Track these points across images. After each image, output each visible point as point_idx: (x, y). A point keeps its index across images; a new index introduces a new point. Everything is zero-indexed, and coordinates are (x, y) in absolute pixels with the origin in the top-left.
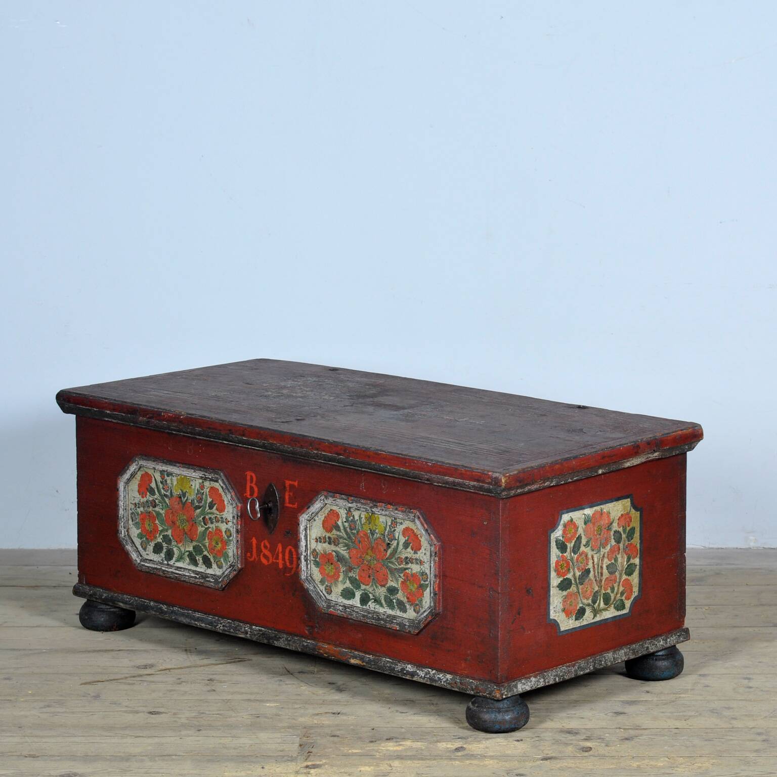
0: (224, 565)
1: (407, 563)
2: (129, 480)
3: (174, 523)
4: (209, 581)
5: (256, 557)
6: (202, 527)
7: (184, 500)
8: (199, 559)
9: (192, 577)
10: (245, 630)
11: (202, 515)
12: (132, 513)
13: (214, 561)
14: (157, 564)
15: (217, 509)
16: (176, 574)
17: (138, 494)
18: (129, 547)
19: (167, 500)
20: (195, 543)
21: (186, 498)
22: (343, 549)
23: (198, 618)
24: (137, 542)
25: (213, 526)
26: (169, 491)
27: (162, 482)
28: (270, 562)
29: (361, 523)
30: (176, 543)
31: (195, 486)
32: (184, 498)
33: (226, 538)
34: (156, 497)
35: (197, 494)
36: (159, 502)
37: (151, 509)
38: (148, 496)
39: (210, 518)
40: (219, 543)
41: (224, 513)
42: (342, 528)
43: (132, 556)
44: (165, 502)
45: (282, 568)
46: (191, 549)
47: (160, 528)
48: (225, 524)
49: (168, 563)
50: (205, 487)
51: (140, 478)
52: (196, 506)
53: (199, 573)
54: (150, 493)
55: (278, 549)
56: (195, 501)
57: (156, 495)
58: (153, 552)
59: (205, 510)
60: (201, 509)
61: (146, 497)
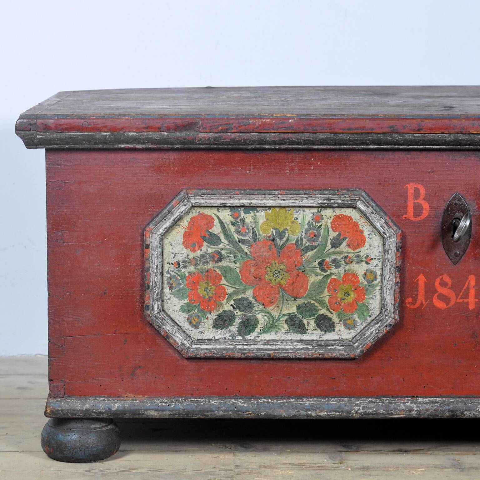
0: (359, 322)
2: (168, 230)
3: (258, 278)
4: (335, 349)
5: (424, 302)
6: (317, 276)
7: (280, 242)
8: (310, 322)
9: (300, 349)
10: (407, 407)
11: (318, 258)
12: (170, 278)
13: (340, 321)
14: (225, 343)
15: (348, 245)
16: (266, 350)
17: (183, 248)
18: (168, 328)
19: (245, 248)
20: (300, 301)
21: (285, 239)
23: (312, 405)
24: (181, 318)
25: (341, 271)
26: (250, 234)
27: (233, 224)
28: (452, 302)
30: (261, 307)
31: (304, 218)
32: (281, 239)
33: (366, 283)
34: (221, 246)
35: (307, 230)
36: (230, 253)
37: (211, 265)
38: (204, 249)
39: (334, 260)
40: (352, 293)
41: (362, 249)
43: (176, 339)
44: (242, 251)
45: (474, 309)
46: (293, 310)
47: (230, 290)
48: (364, 264)
49: (247, 337)
50: (325, 218)
51: (187, 224)
52: (307, 247)
53: (310, 342)
54: (208, 243)
55: (469, 283)
56: (304, 240)
57: (222, 244)
58: (213, 327)
59: (324, 250)
60: (315, 250)
61: (201, 250)
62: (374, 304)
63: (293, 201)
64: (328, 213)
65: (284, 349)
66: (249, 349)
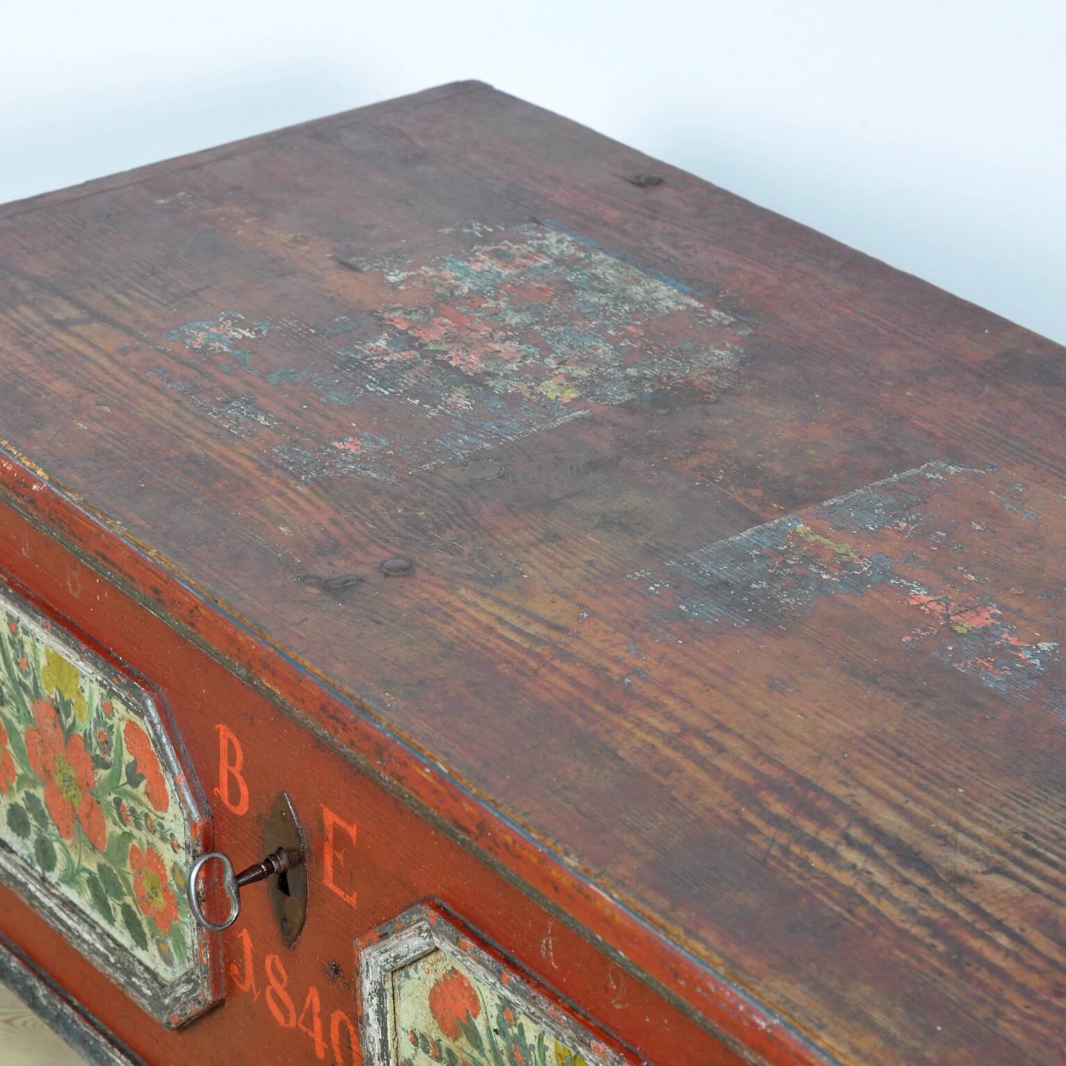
0: (175, 958)
3: (48, 773)
5: (254, 990)
6: (114, 824)
7: (66, 722)
8: (115, 908)
9: (98, 952)
11: (112, 790)
13: (152, 937)
14: (17, 866)
20: (101, 858)
21: (71, 720)
25: (141, 837)
27: (12, 643)
28: (292, 1024)
29: (543, 1061)
30: (57, 832)
31: (91, 696)
32: (66, 718)
33: (175, 888)
35: (96, 723)
36: (11, 698)
39: (133, 811)
40: (160, 894)
41: (165, 814)
42: (486, 1044)
44: (24, 704)
45: (323, 1061)
46: (94, 868)
48: (170, 847)
49: (48, 876)
50: (116, 714)
55: (311, 1001)
58: (8, 823)
59: (119, 779)
60: (108, 771)
65: (79, 936)
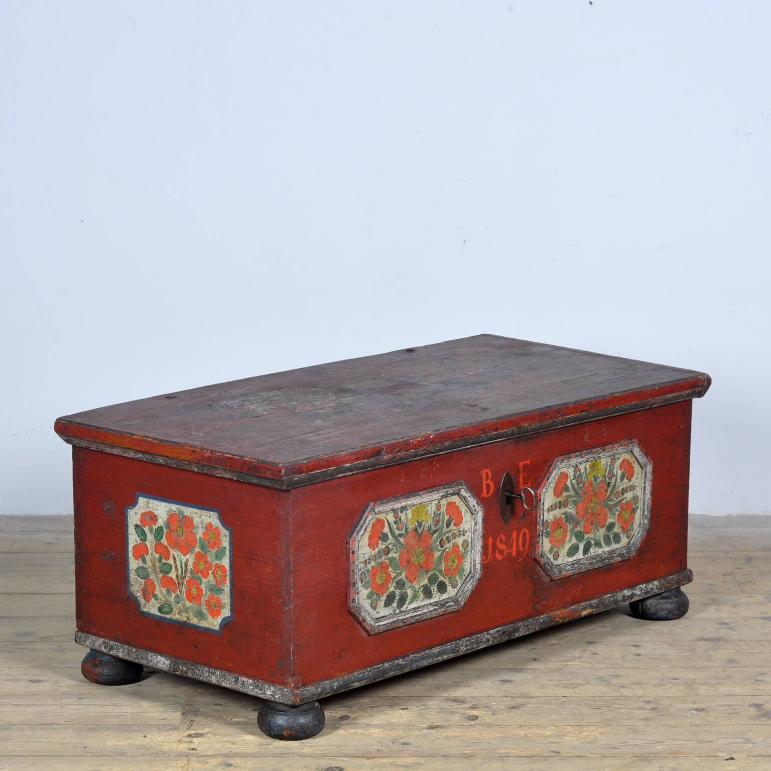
0: (459, 581)
1: (623, 494)
3: (409, 562)
4: (450, 605)
5: (491, 557)
6: (438, 552)
7: (420, 531)
8: (434, 588)
9: (432, 611)
11: (439, 538)
12: (362, 574)
13: (450, 583)
14: (391, 617)
15: (454, 524)
16: (415, 616)
17: (368, 548)
18: (364, 613)
20: (430, 573)
21: (422, 528)
22: (571, 507)
23: (439, 652)
24: (367, 604)
25: (451, 544)
26: (404, 529)
27: (395, 523)
29: (586, 474)
30: (410, 583)
31: (431, 510)
32: (420, 528)
33: (463, 551)
34: (389, 542)
35: (433, 518)
36: (393, 546)
37: (383, 558)
38: (379, 546)
39: (448, 537)
40: (456, 560)
41: (461, 525)
42: (570, 487)
44: (400, 543)
46: (426, 581)
47: (393, 575)
48: (462, 536)
49: (402, 609)
50: (442, 506)
51: (370, 529)
52: (434, 531)
53: (436, 604)
54: (382, 541)
55: (513, 538)
56: (432, 526)
57: (389, 540)
58: (384, 607)
59: (442, 531)
60: (438, 532)
61: (378, 547)
62: (467, 566)
63: (428, 497)
64: (444, 502)
65: (424, 613)
66: (406, 618)
